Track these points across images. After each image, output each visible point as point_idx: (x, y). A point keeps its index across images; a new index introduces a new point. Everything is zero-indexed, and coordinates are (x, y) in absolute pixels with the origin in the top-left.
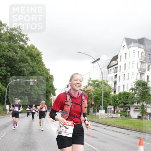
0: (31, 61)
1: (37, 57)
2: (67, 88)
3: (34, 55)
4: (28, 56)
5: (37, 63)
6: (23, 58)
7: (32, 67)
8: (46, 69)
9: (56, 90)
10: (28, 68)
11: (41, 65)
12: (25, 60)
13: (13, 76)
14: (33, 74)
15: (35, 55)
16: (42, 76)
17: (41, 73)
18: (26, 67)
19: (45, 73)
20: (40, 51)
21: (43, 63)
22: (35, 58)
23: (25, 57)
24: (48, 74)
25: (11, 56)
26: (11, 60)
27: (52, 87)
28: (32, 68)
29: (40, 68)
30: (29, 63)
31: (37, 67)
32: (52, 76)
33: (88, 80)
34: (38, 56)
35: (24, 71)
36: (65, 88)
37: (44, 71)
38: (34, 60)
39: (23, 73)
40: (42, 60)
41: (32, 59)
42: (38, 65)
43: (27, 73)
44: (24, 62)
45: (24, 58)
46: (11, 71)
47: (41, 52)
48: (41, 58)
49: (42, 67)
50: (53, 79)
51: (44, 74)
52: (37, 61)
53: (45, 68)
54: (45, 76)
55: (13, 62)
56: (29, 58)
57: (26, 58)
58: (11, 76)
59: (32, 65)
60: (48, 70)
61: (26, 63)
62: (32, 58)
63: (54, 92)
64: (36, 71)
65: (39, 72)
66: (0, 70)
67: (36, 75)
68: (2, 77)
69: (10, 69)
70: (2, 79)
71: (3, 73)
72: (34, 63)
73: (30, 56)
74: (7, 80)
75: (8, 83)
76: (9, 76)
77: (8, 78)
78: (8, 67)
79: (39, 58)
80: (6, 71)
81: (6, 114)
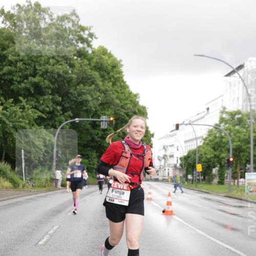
0: (101, 79)
1: (112, 71)
2: (176, 131)
3: (106, 67)
4: (96, 70)
5: (114, 84)
6: (84, 75)
7: (103, 92)
8: (131, 95)
9: (153, 135)
10: (95, 94)
11: (121, 87)
12: (89, 79)
13: (66, 112)
14: (105, 106)
15: (110, 68)
16: (124, 109)
17: (122, 104)
18: (92, 93)
19: (129, 102)
20: (118, 59)
21: (124, 83)
22: (109, 73)
23: (89, 74)
24: (135, 104)
25: (61, 72)
26: (62, 81)
28: (103, 94)
29: (120, 93)
30: (97, 85)
31: (114, 92)
32: (144, 108)
33: (219, 112)
34: (116, 69)
35: (87, 101)
36: (172, 131)
37: (128, 98)
38: (107, 77)
39: (86, 106)
40: (122, 77)
41: (102, 76)
42: (116, 87)
43: (94, 105)
44: (87, 82)
45: (86, 74)
46: (63, 103)
47: (121, 61)
48: (120, 72)
49: (123, 91)
50: (147, 115)
51: (128, 105)
52: (112, 79)
53: (131, 93)
54: (131, 109)
55: (66, 85)
56: (96, 74)
57: (91, 76)
58: (63, 114)
59: (103, 88)
60: (136, 96)
61: (91, 85)
63: (150, 141)
64: (112, 99)
65: (118, 101)
66: (41, 102)
67: (111, 109)
68: (46, 115)
69: (60, 98)
70: (46, 119)
71: (48, 107)
72: (107, 84)
73: (99, 70)
74: (55, 121)
75: (58, 126)
76: (58, 112)
77: (56, 117)
78: (57, 95)
79: (116, 73)
80: (54, 104)
81: (57, 188)
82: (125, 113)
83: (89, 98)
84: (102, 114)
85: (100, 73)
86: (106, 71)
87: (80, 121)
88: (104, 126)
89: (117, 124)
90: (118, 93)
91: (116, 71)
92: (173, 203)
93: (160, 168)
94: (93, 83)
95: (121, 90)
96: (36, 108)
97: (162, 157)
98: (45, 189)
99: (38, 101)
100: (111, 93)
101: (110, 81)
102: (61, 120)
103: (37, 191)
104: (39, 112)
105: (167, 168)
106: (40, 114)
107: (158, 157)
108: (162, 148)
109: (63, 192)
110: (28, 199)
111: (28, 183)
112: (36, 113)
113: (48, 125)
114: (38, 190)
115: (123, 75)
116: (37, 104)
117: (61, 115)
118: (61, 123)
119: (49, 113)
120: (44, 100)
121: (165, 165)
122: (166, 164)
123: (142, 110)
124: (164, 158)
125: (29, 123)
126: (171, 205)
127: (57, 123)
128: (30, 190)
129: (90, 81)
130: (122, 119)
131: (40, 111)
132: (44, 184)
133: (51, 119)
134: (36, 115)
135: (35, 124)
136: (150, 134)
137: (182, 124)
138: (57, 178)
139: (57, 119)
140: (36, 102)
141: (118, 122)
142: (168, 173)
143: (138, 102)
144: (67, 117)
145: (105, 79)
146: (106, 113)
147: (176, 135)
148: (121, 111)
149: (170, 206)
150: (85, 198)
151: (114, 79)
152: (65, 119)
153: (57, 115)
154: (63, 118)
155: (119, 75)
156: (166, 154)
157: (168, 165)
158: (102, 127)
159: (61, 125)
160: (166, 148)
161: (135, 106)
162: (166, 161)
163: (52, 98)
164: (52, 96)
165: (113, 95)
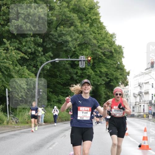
0: (79, 21)
1: (90, 13)
2: (151, 69)
4: (74, 13)
5: (91, 25)
6: (64, 17)
7: (81, 33)
8: (108, 36)
10: (74, 36)
12: (68, 21)
13: (46, 53)
14: (83, 47)
15: (87, 10)
16: (101, 48)
17: (99, 44)
18: (72, 34)
19: (106, 42)
21: (101, 24)
22: (86, 15)
23: (69, 15)
24: (112, 44)
27: (120, 68)
28: (81, 35)
29: (97, 34)
30: (75, 26)
31: (92, 32)
32: (120, 47)
34: (92, 11)
35: (67, 42)
36: (147, 69)
37: (104, 38)
38: (84, 19)
39: (66, 46)
40: (99, 19)
41: (80, 18)
42: (93, 28)
43: (73, 45)
44: (66, 24)
46: (45, 44)
47: (98, 3)
48: (97, 14)
50: (123, 54)
51: (105, 45)
52: (90, 21)
53: (107, 33)
54: (107, 48)
56: (74, 16)
57: (70, 17)
58: (44, 54)
59: (81, 29)
60: (112, 36)
61: (70, 27)
62: (80, 15)
63: (126, 79)
64: (90, 40)
65: (95, 41)
66: (24, 44)
67: (89, 49)
68: (28, 57)
69: (42, 40)
70: (29, 59)
71: (30, 48)
72: (84, 25)
73: (77, 12)
74: (37, 61)
75: (40, 66)
76: (40, 53)
77: (38, 57)
78: (38, 37)
79: (93, 15)
80: (35, 45)
81: (39, 124)
82: (101, 52)
83: (70, 39)
84: (81, 54)
85: (78, 15)
86: (83, 14)
87: (60, 61)
88: (82, 65)
89: (94, 63)
90: (96, 34)
91: (94, 13)
93: (136, 105)
94: (72, 24)
95: (98, 31)
96: (18, 49)
97: (138, 94)
98: (27, 125)
99: (21, 43)
100: (89, 33)
101: (87, 23)
102: (42, 60)
103: (20, 127)
104: (21, 53)
105: (142, 105)
106: (23, 55)
107: (134, 94)
108: (138, 85)
109: (44, 128)
110: (12, 135)
111: (12, 119)
112: (18, 54)
113: (30, 65)
114: (22, 126)
115: (100, 17)
116: (20, 46)
117: (42, 55)
118: (42, 63)
119: (31, 54)
120: (26, 42)
121: (140, 101)
122: (141, 101)
123: (118, 49)
124: (139, 95)
125: (13, 64)
126: (147, 140)
127: (39, 64)
128: (13, 126)
129: (68, 23)
130: (99, 58)
131: (23, 53)
132: (26, 120)
133: (33, 59)
134: (19, 56)
135: (18, 65)
136: (126, 72)
138: (39, 115)
139: (38, 59)
140: (19, 44)
141: (96, 61)
142: (144, 109)
143: (114, 42)
144: (48, 57)
145: (82, 21)
146: (84, 53)
147: (150, 72)
148: (99, 51)
150: (63, 134)
151: (92, 21)
152: (46, 60)
153: (38, 55)
154: (44, 58)
155: (96, 17)
156: (141, 91)
157: (143, 101)
158: (80, 66)
159: (42, 65)
160: (141, 85)
161: (112, 46)
162: (141, 98)
163: (34, 40)
164: (34, 38)
165: (91, 36)
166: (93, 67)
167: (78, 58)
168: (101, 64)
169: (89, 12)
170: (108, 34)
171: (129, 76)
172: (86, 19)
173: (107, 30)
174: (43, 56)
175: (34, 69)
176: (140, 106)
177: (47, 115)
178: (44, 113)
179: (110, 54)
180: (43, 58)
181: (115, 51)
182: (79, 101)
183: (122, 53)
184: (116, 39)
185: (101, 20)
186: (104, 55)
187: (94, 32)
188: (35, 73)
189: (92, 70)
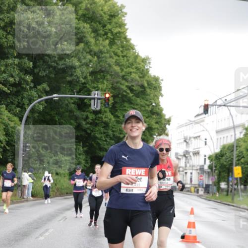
0: (93, 35)
1: (110, 23)
2: (204, 115)
3: (101, 16)
4: (85, 21)
5: (112, 43)
7: (95, 54)
8: (138, 60)
9: (169, 121)
11: (123, 47)
13: (39, 85)
14: (99, 76)
15: (106, 18)
16: (126, 80)
17: (123, 73)
18: (80, 55)
19: (135, 70)
21: (128, 40)
22: (104, 26)
24: (144, 73)
27: (156, 113)
28: (96, 58)
29: (121, 57)
30: (87, 43)
31: (113, 54)
32: (157, 79)
34: (115, 20)
35: (73, 67)
36: (198, 115)
38: (101, 32)
39: (72, 75)
40: (124, 32)
41: (95, 31)
42: (114, 47)
43: (82, 73)
46: (36, 71)
47: (123, 7)
48: (122, 25)
49: (125, 53)
50: (161, 90)
51: (133, 75)
52: (109, 35)
53: (137, 57)
54: (136, 80)
56: (86, 27)
58: (35, 87)
59: (96, 49)
60: (144, 61)
62: (95, 25)
63: (164, 129)
64: (110, 66)
65: (117, 69)
66: (2, 69)
67: (107, 80)
68: (9, 89)
69: (31, 63)
70: (10, 94)
71: (12, 76)
72: (101, 42)
73: (90, 21)
74: (23, 98)
75: (27, 105)
76: (28, 85)
77: (25, 91)
78: (26, 58)
79: (115, 26)
80: (21, 71)
81: (23, 198)
82: (127, 86)
83: (77, 64)
84: (94, 88)
85: (91, 25)
86: (100, 23)
87: (60, 98)
88: (95, 106)
89: (115, 103)
90: (119, 56)
91: (116, 23)
92: (197, 225)
94: (81, 40)
95: (122, 52)
97: (182, 154)
100: (108, 55)
101: (106, 39)
102: (32, 96)
105: (189, 172)
107: (176, 154)
108: (183, 140)
113: (12, 103)
115: (127, 29)
117: (31, 88)
118: (31, 101)
119: (14, 85)
120: (6, 66)
121: (186, 166)
122: (188, 165)
123: (154, 83)
124: (184, 155)
126: (194, 227)
127: (26, 101)
130: (123, 96)
133: (17, 94)
136: (165, 119)
137: (213, 105)
138: (24, 184)
139: (25, 94)
141: (117, 100)
142: (191, 179)
143: (148, 70)
144: (41, 92)
145: (98, 35)
146: (100, 86)
147: (203, 121)
148: (123, 85)
149: (193, 230)
150: (64, 215)
151: (113, 35)
152: (37, 95)
153: (25, 88)
154: (35, 93)
155: (120, 30)
156: (187, 150)
157: (190, 166)
158: (93, 108)
159: (31, 104)
160: (187, 141)
161: (143, 77)
162: (187, 161)
163: (19, 63)
164: (19, 60)
165: (111, 59)
166: (113, 110)
167: (89, 94)
168: (126, 104)
169: (109, 21)
170: (139, 58)
171: (169, 125)
172: (103, 33)
173: (137, 51)
174: (34, 89)
175: (18, 109)
176: (186, 173)
177: (37, 185)
178: (33, 181)
179: (141, 90)
180: (33, 92)
181: (148, 85)
182: (123, 157)
183: (160, 88)
184: (150, 66)
185: (127, 34)
186: (132, 90)
187: (116, 54)
188: (20, 116)
189: (112, 114)
